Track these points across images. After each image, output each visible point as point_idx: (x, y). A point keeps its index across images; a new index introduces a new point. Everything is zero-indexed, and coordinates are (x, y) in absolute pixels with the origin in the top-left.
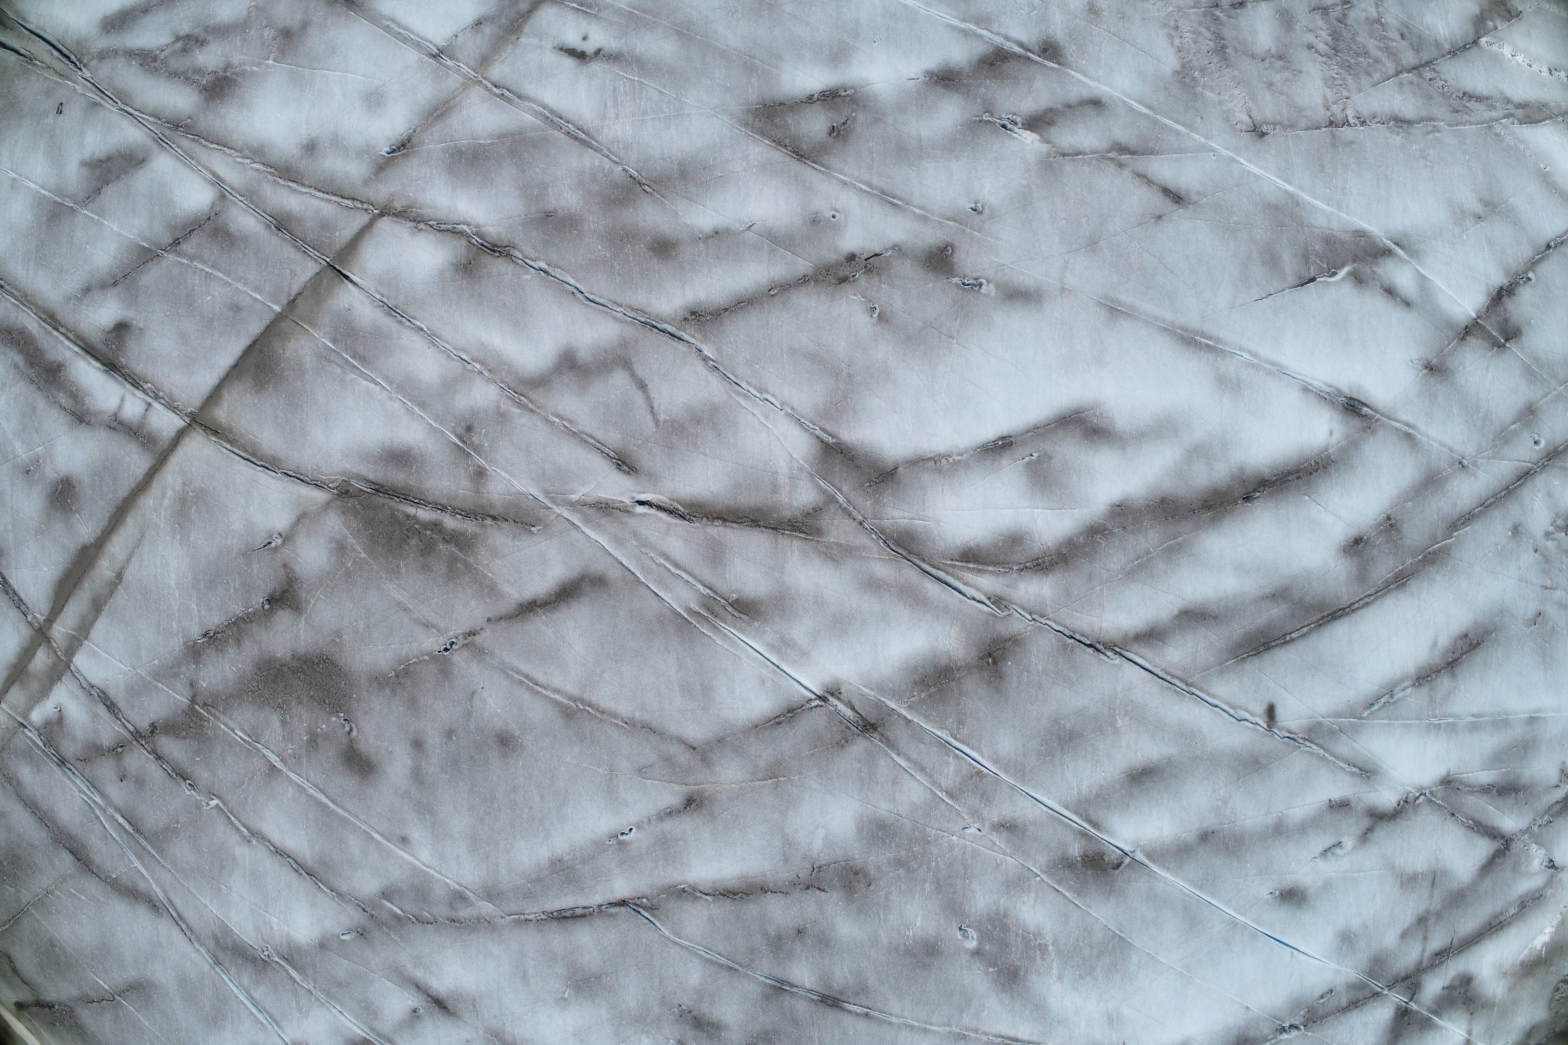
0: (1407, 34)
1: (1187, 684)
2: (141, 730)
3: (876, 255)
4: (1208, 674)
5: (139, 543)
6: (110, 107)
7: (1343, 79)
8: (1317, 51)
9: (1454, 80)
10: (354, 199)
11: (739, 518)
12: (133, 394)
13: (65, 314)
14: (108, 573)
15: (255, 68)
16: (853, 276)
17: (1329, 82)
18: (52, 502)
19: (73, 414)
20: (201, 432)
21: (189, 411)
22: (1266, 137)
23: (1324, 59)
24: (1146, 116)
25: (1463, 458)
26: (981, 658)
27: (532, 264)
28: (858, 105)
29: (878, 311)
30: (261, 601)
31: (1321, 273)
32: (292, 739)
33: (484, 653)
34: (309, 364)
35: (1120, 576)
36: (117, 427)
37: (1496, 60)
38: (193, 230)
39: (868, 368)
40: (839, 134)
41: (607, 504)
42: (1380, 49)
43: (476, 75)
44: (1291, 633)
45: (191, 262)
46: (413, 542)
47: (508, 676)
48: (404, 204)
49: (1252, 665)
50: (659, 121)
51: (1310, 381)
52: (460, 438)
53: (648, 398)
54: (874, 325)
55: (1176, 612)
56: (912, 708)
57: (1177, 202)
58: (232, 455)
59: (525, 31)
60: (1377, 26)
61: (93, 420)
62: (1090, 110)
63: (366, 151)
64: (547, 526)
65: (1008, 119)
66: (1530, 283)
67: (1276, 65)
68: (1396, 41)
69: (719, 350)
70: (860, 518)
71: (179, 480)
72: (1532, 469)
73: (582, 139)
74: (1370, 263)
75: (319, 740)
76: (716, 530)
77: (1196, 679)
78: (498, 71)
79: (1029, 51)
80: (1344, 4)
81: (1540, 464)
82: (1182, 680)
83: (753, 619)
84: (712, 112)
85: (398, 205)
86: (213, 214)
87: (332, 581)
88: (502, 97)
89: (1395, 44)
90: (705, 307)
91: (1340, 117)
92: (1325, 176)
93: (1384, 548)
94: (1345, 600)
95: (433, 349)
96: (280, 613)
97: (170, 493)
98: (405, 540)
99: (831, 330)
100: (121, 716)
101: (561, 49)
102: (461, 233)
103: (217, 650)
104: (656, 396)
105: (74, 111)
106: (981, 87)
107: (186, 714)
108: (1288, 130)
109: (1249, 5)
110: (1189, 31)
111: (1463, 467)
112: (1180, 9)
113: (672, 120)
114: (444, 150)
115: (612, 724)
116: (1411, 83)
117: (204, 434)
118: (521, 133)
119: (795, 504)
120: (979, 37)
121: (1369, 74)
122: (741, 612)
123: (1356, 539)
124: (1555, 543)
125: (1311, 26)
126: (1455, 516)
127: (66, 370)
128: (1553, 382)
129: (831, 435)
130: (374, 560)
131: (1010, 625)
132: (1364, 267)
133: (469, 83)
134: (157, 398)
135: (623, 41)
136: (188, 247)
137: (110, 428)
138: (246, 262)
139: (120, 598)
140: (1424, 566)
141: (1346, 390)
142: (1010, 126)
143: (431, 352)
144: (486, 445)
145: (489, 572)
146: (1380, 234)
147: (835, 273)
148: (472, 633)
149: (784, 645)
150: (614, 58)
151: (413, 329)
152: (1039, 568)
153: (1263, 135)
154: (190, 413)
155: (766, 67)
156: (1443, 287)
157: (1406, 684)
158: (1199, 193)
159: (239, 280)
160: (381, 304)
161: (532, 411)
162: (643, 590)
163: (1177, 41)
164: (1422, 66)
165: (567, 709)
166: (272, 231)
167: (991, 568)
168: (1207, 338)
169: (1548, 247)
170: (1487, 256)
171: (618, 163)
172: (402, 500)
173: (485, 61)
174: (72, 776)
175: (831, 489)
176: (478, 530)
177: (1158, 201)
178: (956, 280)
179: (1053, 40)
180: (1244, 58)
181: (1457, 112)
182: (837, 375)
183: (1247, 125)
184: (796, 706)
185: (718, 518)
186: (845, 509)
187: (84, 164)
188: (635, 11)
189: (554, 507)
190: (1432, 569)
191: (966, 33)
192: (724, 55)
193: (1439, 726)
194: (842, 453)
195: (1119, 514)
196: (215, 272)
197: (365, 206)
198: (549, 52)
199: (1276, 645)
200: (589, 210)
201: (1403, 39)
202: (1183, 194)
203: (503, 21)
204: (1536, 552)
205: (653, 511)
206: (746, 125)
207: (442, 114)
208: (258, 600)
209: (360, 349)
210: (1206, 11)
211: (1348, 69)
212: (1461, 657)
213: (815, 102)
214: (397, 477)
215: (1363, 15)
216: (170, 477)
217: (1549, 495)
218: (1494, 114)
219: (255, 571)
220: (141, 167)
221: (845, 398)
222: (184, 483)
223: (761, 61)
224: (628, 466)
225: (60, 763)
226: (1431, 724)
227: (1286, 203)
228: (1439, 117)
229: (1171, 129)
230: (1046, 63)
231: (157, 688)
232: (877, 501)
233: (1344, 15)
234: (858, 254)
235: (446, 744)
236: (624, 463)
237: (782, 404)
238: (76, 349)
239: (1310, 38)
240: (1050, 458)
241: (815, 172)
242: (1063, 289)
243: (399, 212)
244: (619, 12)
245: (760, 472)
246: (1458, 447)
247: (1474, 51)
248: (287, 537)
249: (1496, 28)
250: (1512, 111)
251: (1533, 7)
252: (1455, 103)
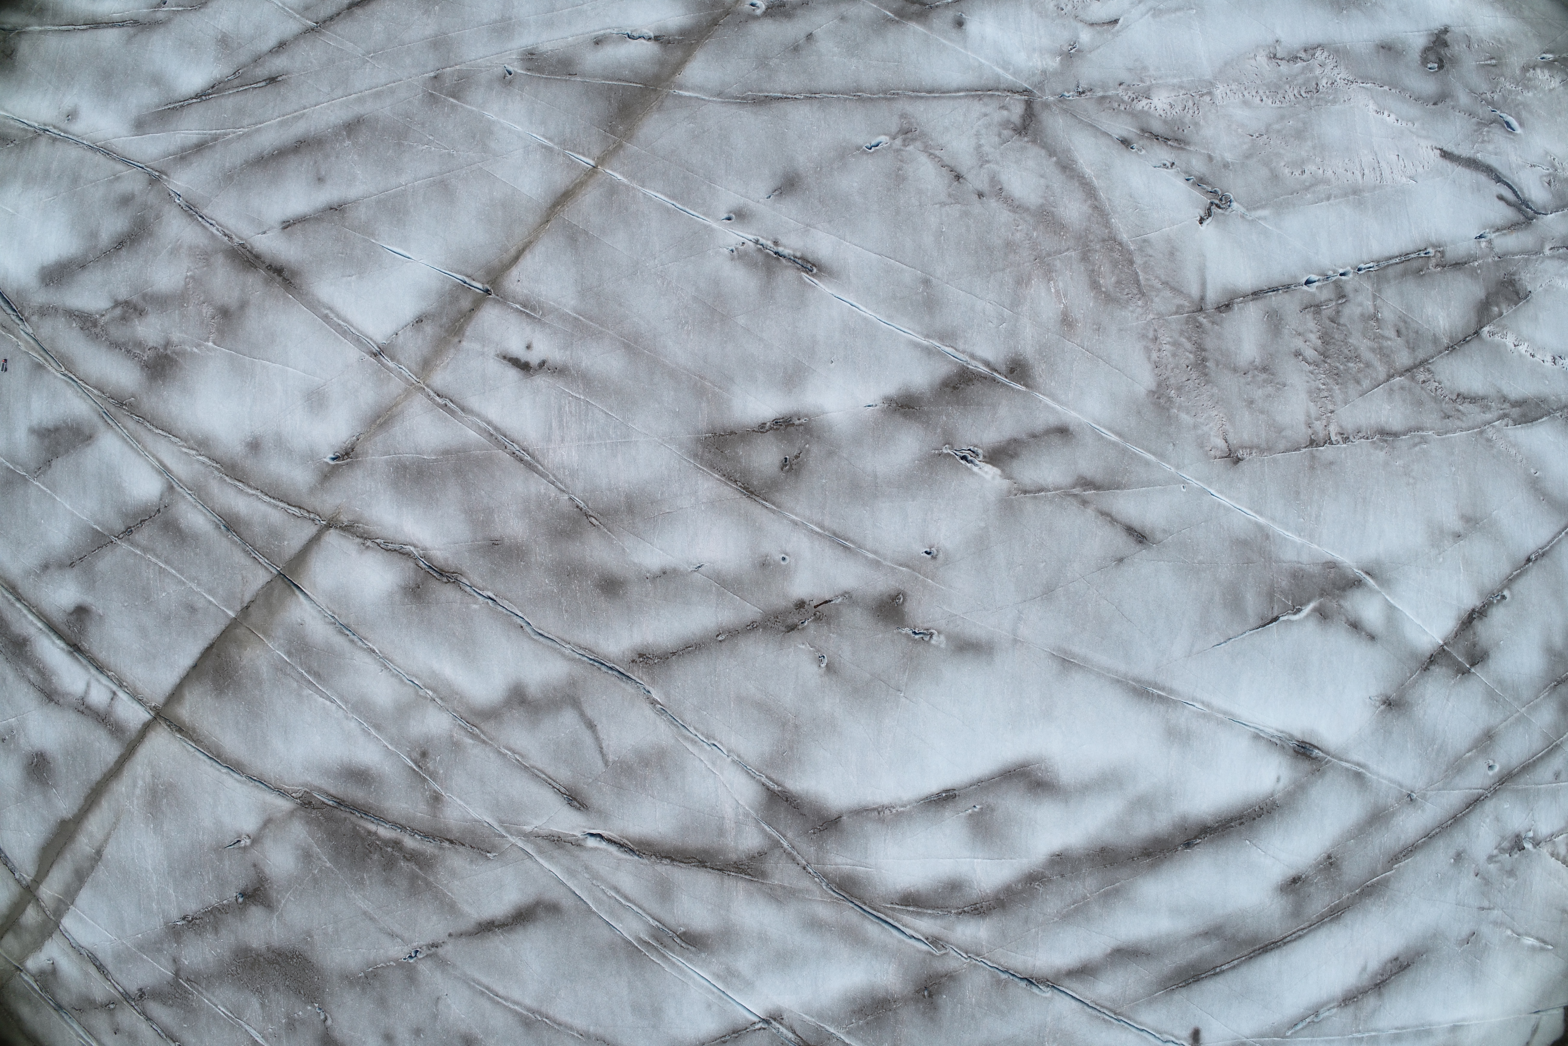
0: (1403, 330)
1: (1115, 1014)
2: (131, 993)
3: (826, 602)
4: (1137, 1005)
5: (115, 825)
6: (53, 371)
7: (1330, 390)
8: (1305, 360)
9: (1448, 380)
10: (300, 508)
11: (687, 858)
12: (98, 680)
13: (26, 587)
14: (88, 848)
15: (195, 350)
16: (802, 623)
17: (1314, 395)
18: (28, 774)
19: (41, 691)
20: (166, 727)
21: (153, 705)
22: (1241, 463)
23: (1311, 368)
24: (1115, 444)
25: (1412, 792)
26: (917, 992)
27: (481, 592)
28: (812, 436)
29: (826, 661)
30: (235, 894)
31: (1285, 612)
32: (272, 1020)
33: (447, 964)
34: (265, 674)
35: (1056, 919)
36: (85, 711)
37: (1498, 353)
38: (144, 521)
39: (814, 720)
40: (791, 469)
41: (559, 837)
42: (1373, 350)
43: (418, 380)
44: (1222, 965)
45: (145, 554)
46: (376, 857)
47: (470, 987)
48: (351, 518)
49: (1180, 996)
50: (606, 447)
51: (1261, 728)
52: (416, 763)
53: (597, 739)
54: (821, 676)
55: (1109, 950)
56: (850, 1033)
57: (1140, 542)
58: (197, 753)
59: (467, 333)
60: (1372, 322)
61: (61, 701)
62: (1056, 440)
63: (309, 457)
64: (502, 854)
65: (970, 450)
66: (1504, 602)
67: (1259, 379)
68: (1390, 339)
69: (667, 695)
70: (804, 862)
71: (148, 772)
72: (1483, 795)
73: (527, 461)
74: (1338, 596)
75: (297, 1024)
76: (664, 869)
77: (1125, 1009)
78: (440, 378)
79: (996, 371)
80: (1340, 298)
81: (1492, 789)
82: (1111, 1010)
83: (700, 951)
84: (660, 441)
85: (345, 519)
86: (162, 506)
87: (300, 885)
88: (445, 408)
89: (1389, 343)
90: (653, 650)
91: (1322, 434)
92: (1299, 504)
93: (1322, 885)
94: (1278, 934)
95: (385, 671)
96: (253, 909)
97: (140, 783)
98: (367, 854)
99: (778, 679)
100: (110, 978)
101: (505, 358)
102: (408, 555)
103: (196, 934)
104: (606, 737)
105: (19, 370)
106: (942, 415)
107: (171, 986)
108: (1265, 454)
109: (1236, 307)
110: (1169, 343)
111: (1411, 800)
112: (1160, 316)
113: (619, 447)
114: (388, 463)
115: (568, 1035)
116: (1402, 388)
117: (169, 729)
118: (465, 451)
119: (741, 848)
120: (942, 355)
121: (1358, 382)
122: (689, 944)
123: (1294, 879)
124: (1498, 865)
125: (1300, 330)
126: (1397, 849)
127: (31, 645)
128: (1516, 704)
129: (776, 784)
130: (338, 869)
131: (946, 963)
132: (1330, 601)
133: (412, 389)
134: (121, 686)
135: (568, 353)
136: (140, 537)
137: (79, 711)
138: (198, 562)
139: (101, 873)
140: (1360, 899)
141: (1299, 735)
142: (970, 458)
143: (383, 675)
144: (441, 772)
145: (449, 892)
146: (1351, 564)
147: (784, 621)
148: (435, 945)
149: (729, 975)
150: (559, 371)
151: (365, 650)
152: (976, 912)
153: (1238, 460)
154: (154, 707)
155: (717, 389)
156: (1411, 617)
157: (1332, 1005)
158: (1164, 531)
159: (193, 579)
160: (333, 620)
161: (484, 742)
162: (594, 919)
163: (1154, 355)
164: (1416, 367)
165: (526, 1019)
166: (222, 532)
167: (929, 911)
168: (1160, 689)
169: (1529, 560)
170: (1462, 578)
171: (564, 491)
172: (363, 815)
173: (427, 365)
174: (69, 1021)
175: (775, 834)
176: (436, 851)
177: (1121, 542)
178: (907, 630)
179: (1022, 358)
180: (1225, 371)
181: (1448, 418)
182: (784, 725)
183: (1222, 451)
184: (740, 1028)
185: (666, 857)
186: (790, 854)
187: (33, 431)
188: (581, 318)
189: (508, 836)
190: (1368, 901)
191: (929, 352)
192: (672, 374)
193: (1361, 1039)
194: (787, 801)
195: (1058, 863)
196: (168, 568)
197: (312, 516)
198: (492, 361)
199: (1206, 977)
200: (535, 541)
201: (1399, 336)
202: (1147, 532)
203: (445, 320)
204: (1476, 876)
205: (604, 845)
206: (695, 456)
207: (385, 422)
208: (231, 894)
209: (315, 665)
210: (1189, 317)
211: (1336, 377)
212: (1389, 978)
213: (767, 431)
214: (357, 794)
215: (1358, 311)
216: (139, 768)
217: (1497, 819)
218: (1488, 416)
219: (227, 867)
220: (89, 444)
221: (791, 748)
222: (153, 776)
223: (711, 382)
224: (578, 802)
225: (57, 1008)
226: (1353, 1038)
227: (1256, 537)
228: (1428, 425)
229: (1140, 459)
230: (1013, 385)
231: (142, 959)
232: (821, 848)
233: (1338, 312)
234: (807, 600)
235: (415, 1040)
236: (575, 799)
237: (729, 751)
238: (40, 625)
239: (1298, 343)
240: (993, 810)
241: (765, 511)
242: (1015, 641)
243: (346, 526)
244: (564, 317)
245: (706, 816)
246: (1408, 782)
247: (1475, 344)
248: (256, 840)
249: (1501, 314)
250: (1507, 411)
251: (1543, 285)
252: (1447, 407)
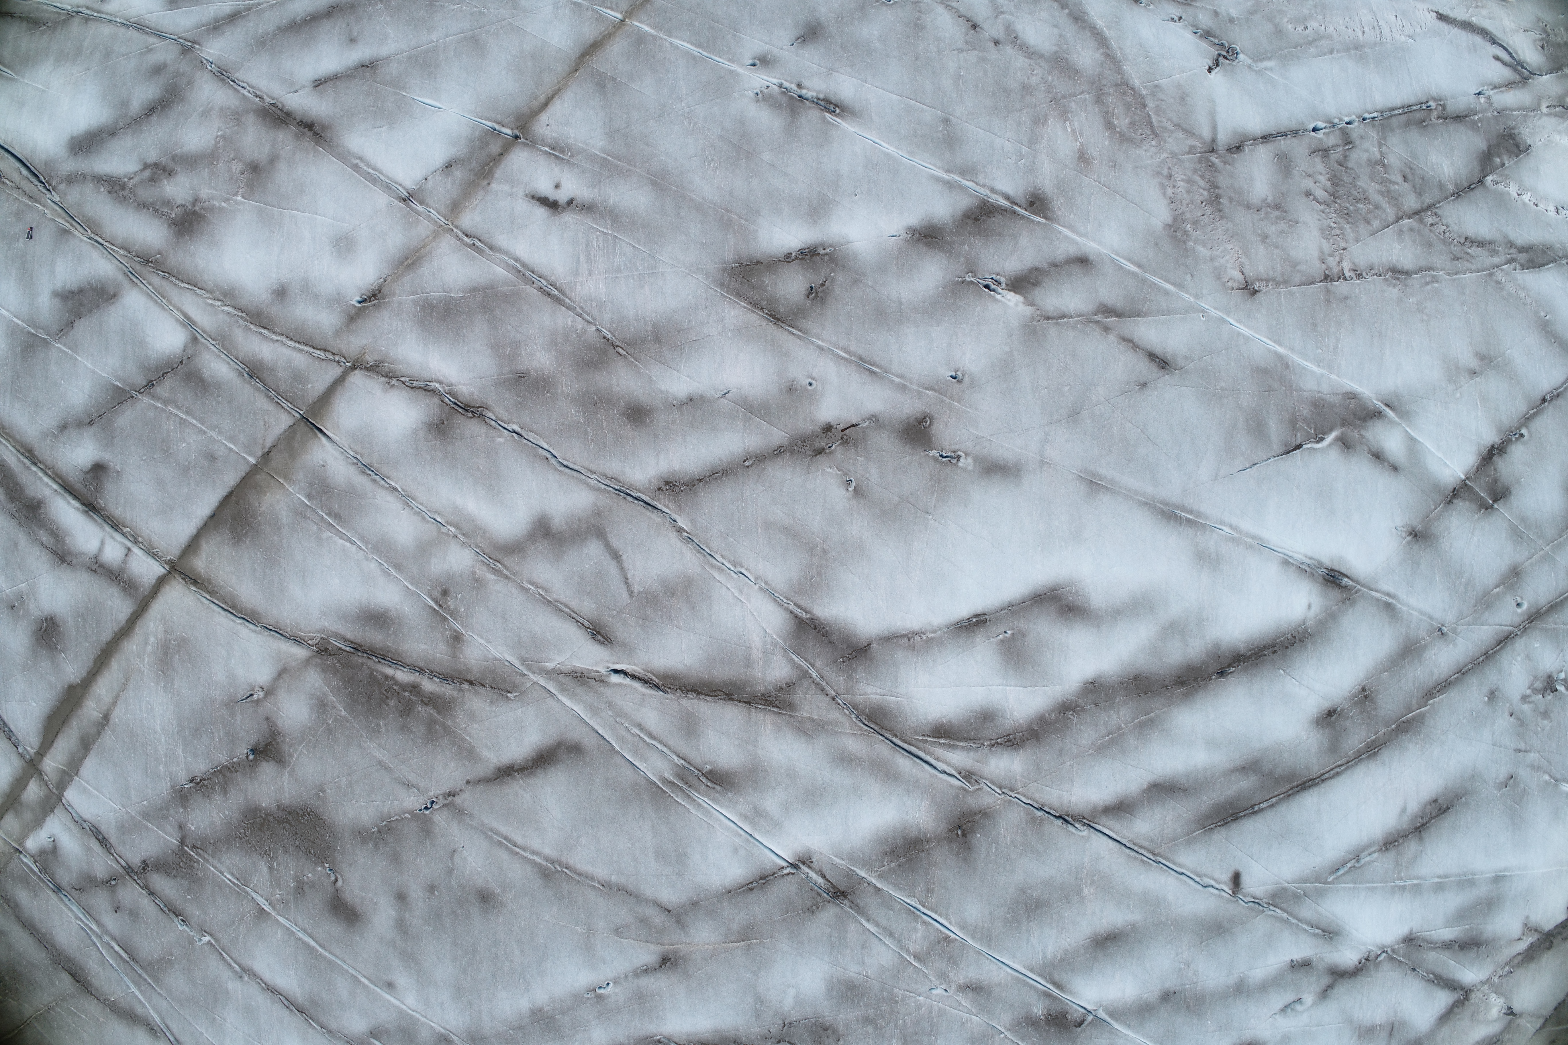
0: (1410, 176)
1: (1154, 854)
2: (133, 866)
3: (853, 426)
4: (1175, 844)
5: (124, 687)
6: (80, 235)
7: (1341, 229)
8: (1315, 199)
9: (1456, 224)
10: (325, 350)
11: (713, 691)
12: (112, 537)
13: (43, 450)
14: (95, 713)
15: (224, 204)
16: (830, 447)
17: (1326, 232)
18: (37, 640)
19: (54, 553)
20: (181, 580)
21: (169, 558)
22: (1258, 295)
23: (1322, 207)
24: (1134, 274)
25: (1443, 625)
26: (951, 831)
27: (506, 426)
28: (837, 265)
29: (853, 484)
30: (246, 751)
31: (1308, 440)
32: (280, 885)
33: (464, 814)
34: (285, 519)
35: (1091, 751)
36: (98, 570)
37: (1502, 201)
38: (166, 373)
39: (843, 544)
40: (817, 296)
41: (582, 673)
42: (1381, 193)
43: (446, 222)
44: (1260, 803)
45: (165, 405)
46: (392, 702)
47: (487, 837)
48: (376, 358)
49: (1219, 836)
50: (633, 279)
51: (1290, 554)
52: (436, 602)
53: (622, 569)
54: (849, 499)
55: (1145, 785)
56: (882, 877)
57: (1163, 368)
58: (212, 605)
59: (496, 176)
60: (1378, 167)
61: (74, 561)
62: (1076, 269)
63: (336, 300)
64: (523, 693)
65: (992, 278)
66: (1523, 439)
67: (1272, 215)
68: (1397, 184)
69: (694, 522)
70: (833, 693)
71: (161, 628)
72: (1513, 633)
73: (554, 295)
74: (1359, 426)
75: (306, 888)
76: (690, 703)
77: (1163, 849)
78: (469, 219)
79: (1016, 204)
80: (1346, 144)
81: (1521, 627)
82: (1149, 851)
83: (727, 790)
84: (687, 271)
85: (370, 359)
86: (185, 358)
87: (313, 737)
88: (473, 248)
89: (1397, 187)
90: (679, 477)
91: (1335, 270)
92: (1316, 336)
93: (1358, 719)
94: (1316, 771)
95: (407, 510)
96: (264, 765)
97: (152, 640)
98: (384, 700)
99: (806, 504)
100: (113, 851)
101: (533, 197)
102: (434, 391)
103: (204, 796)
104: (630, 567)
105: (45, 236)
106: (965, 244)
107: (176, 854)
108: (1281, 286)
109: (1247, 149)
110: (1183, 180)
111: (1442, 634)
112: (1174, 155)
113: (647, 278)
114: (415, 302)
115: (589, 885)
116: (1411, 230)
117: (184, 582)
118: (492, 288)
119: (768, 679)
120: (964, 189)
121: (1368, 222)
122: (715, 783)
123: (1329, 711)
124: (1531, 706)
125: (1310, 171)
126: (1431, 684)
127: (46, 507)
128: (1540, 542)
129: (805, 611)
130: (354, 718)
131: (980, 799)
132: (1352, 431)
133: (440, 230)
134: (136, 542)
135: (596, 190)
136: (162, 390)
137: (91, 570)
138: (220, 410)
139: (108, 739)
140: (1397, 735)
141: (1327, 562)
142: (993, 287)
143: (405, 513)
144: (462, 610)
145: (467, 735)
146: (1370, 395)
147: (811, 445)
148: (452, 794)
149: (757, 815)
150: (587, 208)
151: (387, 488)
152: (1010, 744)
153: (1255, 292)
154: (169, 560)
155: (743, 222)
156: (1432, 450)
157: (1373, 849)
158: (1186, 358)
159: (213, 428)
160: (355, 461)
161: (506, 577)
162: (618, 759)
163: (1170, 191)
164: (1424, 210)
165: (545, 870)
166: (245, 380)
167: (962, 744)
168: (1188, 513)
169: (1544, 400)
170: (1480, 414)
171: (591, 323)
172: (381, 660)
173: (455, 207)
174: (68, 903)
175: (803, 664)
176: (455, 694)
177: (1144, 367)
178: (934, 453)
179: (1041, 192)
180: (1239, 208)
181: (1458, 260)
182: (812, 550)
183: (1239, 282)
184: (768, 873)
185: (692, 691)
186: (818, 684)
187: (56, 294)
188: (609, 158)
189: (530, 674)
190: (1404, 738)
191: (951, 186)
192: (699, 208)
193: (1404, 887)
194: (815, 628)
195: (1091, 691)
196: (189, 419)
197: (337, 358)
198: (520, 200)
199: (1245, 816)
200: (562, 372)
201: (1405, 181)
202: (1169, 358)
203: (474, 164)
204: (1511, 716)
205: (628, 681)
206: (722, 285)
207: (413, 263)
208: (242, 750)
209: (336, 507)
210: (1201, 157)
211: (1346, 216)
212: (1429, 821)
213: (793, 260)
214: (375, 637)
215: (1365, 156)
216: (151, 624)
217: (1528, 658)
218: (1496, 260)
219: (239, 723)
220: (113, 303)
221: (819, 573)
222: (165, 631)
223: (737, 215)
224: (602, 636)
225: (56, 890)
226: (1396, 886)
227: (1276, 366)
228: (1439, 266)
229: (1160, 288)
230: (1033, 217)
231: (147, 827)
232: (850, 677)
233: (1345, 157)
234: (834, 423)
235: (428, 898)
236: (599, 633)
237: (756, 578)
238: (55, 486)
239: (1308, 184)
240: (1024, 635)
241: (792, 337)
242: (1042, 463)
243: (371, 366)
244: (592, 158)
245: (733, 646)
246: (1438, 615)
247: (1479, 192)
248: (269, 691)
249: (1503, 165)
250: (1514, 256)
251: (1542, 140)
252: (1456, 249)
